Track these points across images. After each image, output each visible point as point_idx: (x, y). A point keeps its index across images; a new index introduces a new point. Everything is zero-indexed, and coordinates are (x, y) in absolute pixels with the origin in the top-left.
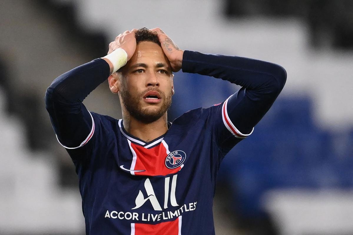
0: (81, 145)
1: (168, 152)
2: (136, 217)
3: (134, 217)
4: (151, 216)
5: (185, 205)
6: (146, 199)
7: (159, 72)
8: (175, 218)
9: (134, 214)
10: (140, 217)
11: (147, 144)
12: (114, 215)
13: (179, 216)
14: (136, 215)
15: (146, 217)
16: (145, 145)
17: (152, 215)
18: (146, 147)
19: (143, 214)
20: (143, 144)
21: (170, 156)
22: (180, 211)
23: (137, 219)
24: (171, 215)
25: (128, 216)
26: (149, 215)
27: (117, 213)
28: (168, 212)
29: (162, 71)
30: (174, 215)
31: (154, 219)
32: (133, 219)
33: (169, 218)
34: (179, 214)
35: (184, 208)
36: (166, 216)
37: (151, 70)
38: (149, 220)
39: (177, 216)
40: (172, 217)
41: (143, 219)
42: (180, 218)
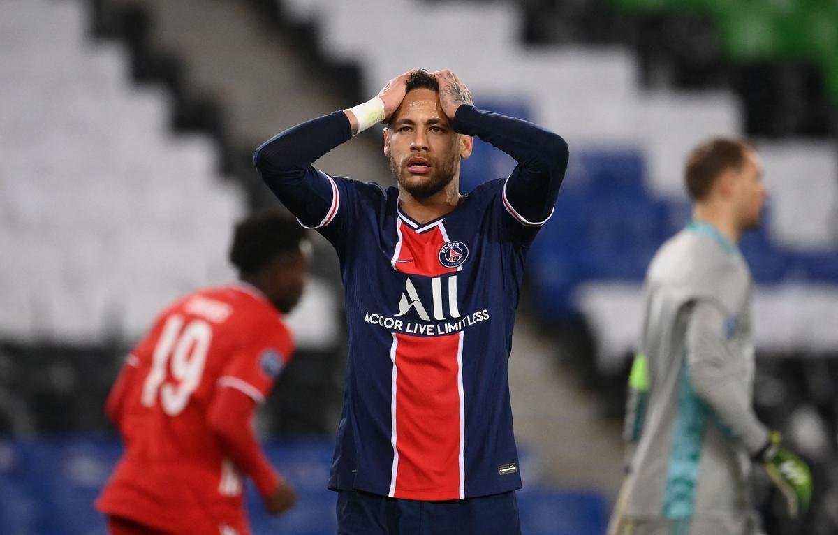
0: (321, 225)
1: (446, 239)
2: (399, 326)
3: (396, 325)
4: (418, 326)
5: (468, 317)
6: (411, 305)
7: (432, 130)
8: (454, 332)
9: (397, 321)
10: (404, 327)
11: (421, 226)
12: (375, 319)
13: (459, 331)
14: (399, 323)
15: (412, 328)
16: (417, 229)
17: (420, 325)
18: (418, 231)
19: (409, 324)
20: (415, 226)
21: (447, 246)
22: (462, 323)
23: (400, 329)
24: (449, 328)
25: (389, 323)
26: (417, 325)
27: (378, 316)
28: (446, 325)
29: (436, 129)
30: (453, 329)
31: (422, 331)
32: (395, 328)
33: (447, 332)
34: (460, 328)
35: (466, 320)
36: (443, 329)
37: (421, 128)
38: (415, 332)
39: (457, 330)
40: (450, 331)
41: (408, 330)
42: (462, 334)
